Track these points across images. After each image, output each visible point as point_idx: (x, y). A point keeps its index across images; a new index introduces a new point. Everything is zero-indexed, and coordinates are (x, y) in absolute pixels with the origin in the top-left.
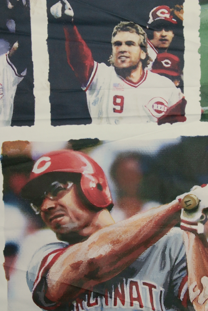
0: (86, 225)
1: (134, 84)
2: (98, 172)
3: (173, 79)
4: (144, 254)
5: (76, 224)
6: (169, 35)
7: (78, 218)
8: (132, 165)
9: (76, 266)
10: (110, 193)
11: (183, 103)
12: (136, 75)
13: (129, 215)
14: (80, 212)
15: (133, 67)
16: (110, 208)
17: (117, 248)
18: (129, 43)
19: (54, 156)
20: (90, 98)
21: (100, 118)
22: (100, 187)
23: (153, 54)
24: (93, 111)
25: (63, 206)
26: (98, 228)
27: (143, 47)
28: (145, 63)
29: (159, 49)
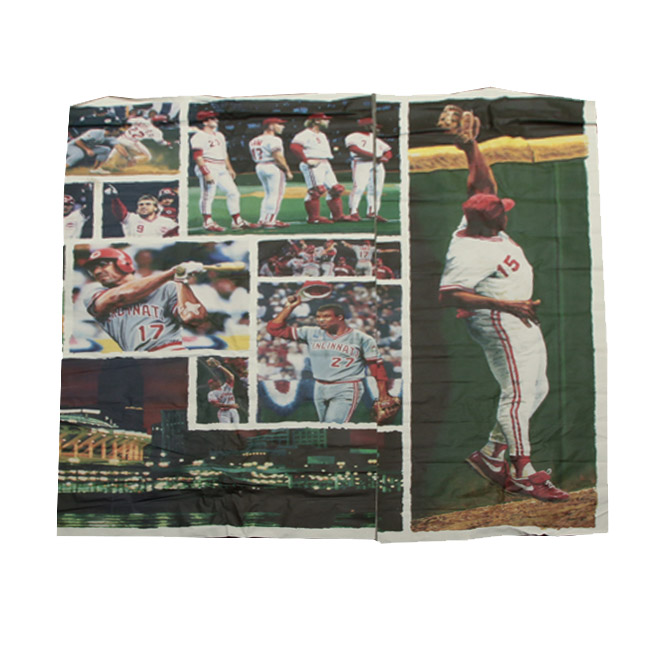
0: (119, 280)
1: (150, 221)
2: (127, 257)
3: (172, 218)
4: (152, 294)
5: (113, 280)
6: (171, 201)
7: (115, 277)
8: (147, 255)
9: (112, 298)
10: (133, 266)
11: (177, 228)
12: (151, 218)
13: (144, 276)
14: (116, 275)
15: (150, 214)
16: (133, 273)
17: (137, 291)
18: (148, 204)
19: (103, 251)
20: (124, 226)
21: (129, 234)
22: (128, 264)
23: (161, 209)
24: (125, 231)
25: (106, 272)
26: (126, 282)
27: (156, 205)
28: (156, 212)
29: (165, 206)
